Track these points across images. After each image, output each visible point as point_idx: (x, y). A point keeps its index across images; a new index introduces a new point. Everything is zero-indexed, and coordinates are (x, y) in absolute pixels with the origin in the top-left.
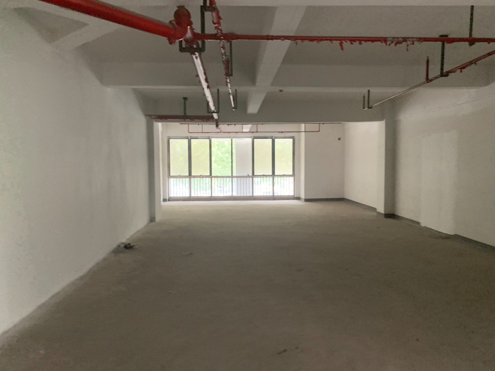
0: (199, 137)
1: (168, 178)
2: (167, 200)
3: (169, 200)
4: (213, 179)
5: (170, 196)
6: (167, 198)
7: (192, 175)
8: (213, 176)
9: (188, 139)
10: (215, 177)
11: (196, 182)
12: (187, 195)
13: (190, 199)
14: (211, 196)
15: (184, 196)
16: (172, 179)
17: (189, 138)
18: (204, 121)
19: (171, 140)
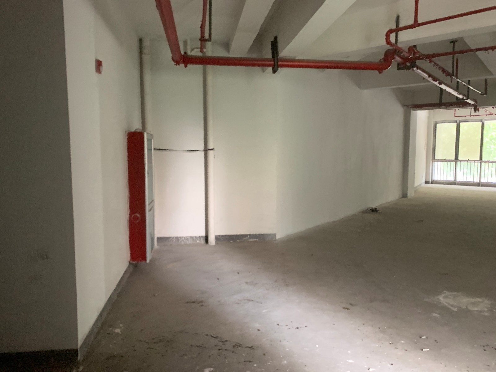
0: (470, 121)
1: (432, 162)
2: (430, 183)
3: (432, 183)
4: (483, 164)
5: (433, 179)
6: (430, 181)
7: (459, 159)
8: (484, 161)
9: (456, 122)
10: (485, 162)
11: (462, 166)
12: (452, 179)
13: (454, 183)
14: (480, 182)
15: (448, 180)
16: (436, 163)
17: (458, 122)
18: (460, 107)
19: (438, 125)
